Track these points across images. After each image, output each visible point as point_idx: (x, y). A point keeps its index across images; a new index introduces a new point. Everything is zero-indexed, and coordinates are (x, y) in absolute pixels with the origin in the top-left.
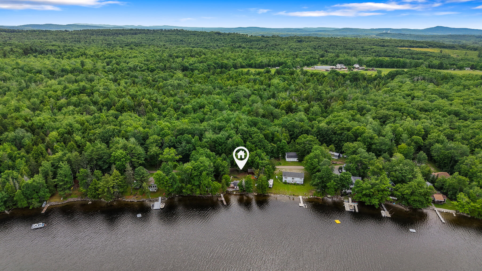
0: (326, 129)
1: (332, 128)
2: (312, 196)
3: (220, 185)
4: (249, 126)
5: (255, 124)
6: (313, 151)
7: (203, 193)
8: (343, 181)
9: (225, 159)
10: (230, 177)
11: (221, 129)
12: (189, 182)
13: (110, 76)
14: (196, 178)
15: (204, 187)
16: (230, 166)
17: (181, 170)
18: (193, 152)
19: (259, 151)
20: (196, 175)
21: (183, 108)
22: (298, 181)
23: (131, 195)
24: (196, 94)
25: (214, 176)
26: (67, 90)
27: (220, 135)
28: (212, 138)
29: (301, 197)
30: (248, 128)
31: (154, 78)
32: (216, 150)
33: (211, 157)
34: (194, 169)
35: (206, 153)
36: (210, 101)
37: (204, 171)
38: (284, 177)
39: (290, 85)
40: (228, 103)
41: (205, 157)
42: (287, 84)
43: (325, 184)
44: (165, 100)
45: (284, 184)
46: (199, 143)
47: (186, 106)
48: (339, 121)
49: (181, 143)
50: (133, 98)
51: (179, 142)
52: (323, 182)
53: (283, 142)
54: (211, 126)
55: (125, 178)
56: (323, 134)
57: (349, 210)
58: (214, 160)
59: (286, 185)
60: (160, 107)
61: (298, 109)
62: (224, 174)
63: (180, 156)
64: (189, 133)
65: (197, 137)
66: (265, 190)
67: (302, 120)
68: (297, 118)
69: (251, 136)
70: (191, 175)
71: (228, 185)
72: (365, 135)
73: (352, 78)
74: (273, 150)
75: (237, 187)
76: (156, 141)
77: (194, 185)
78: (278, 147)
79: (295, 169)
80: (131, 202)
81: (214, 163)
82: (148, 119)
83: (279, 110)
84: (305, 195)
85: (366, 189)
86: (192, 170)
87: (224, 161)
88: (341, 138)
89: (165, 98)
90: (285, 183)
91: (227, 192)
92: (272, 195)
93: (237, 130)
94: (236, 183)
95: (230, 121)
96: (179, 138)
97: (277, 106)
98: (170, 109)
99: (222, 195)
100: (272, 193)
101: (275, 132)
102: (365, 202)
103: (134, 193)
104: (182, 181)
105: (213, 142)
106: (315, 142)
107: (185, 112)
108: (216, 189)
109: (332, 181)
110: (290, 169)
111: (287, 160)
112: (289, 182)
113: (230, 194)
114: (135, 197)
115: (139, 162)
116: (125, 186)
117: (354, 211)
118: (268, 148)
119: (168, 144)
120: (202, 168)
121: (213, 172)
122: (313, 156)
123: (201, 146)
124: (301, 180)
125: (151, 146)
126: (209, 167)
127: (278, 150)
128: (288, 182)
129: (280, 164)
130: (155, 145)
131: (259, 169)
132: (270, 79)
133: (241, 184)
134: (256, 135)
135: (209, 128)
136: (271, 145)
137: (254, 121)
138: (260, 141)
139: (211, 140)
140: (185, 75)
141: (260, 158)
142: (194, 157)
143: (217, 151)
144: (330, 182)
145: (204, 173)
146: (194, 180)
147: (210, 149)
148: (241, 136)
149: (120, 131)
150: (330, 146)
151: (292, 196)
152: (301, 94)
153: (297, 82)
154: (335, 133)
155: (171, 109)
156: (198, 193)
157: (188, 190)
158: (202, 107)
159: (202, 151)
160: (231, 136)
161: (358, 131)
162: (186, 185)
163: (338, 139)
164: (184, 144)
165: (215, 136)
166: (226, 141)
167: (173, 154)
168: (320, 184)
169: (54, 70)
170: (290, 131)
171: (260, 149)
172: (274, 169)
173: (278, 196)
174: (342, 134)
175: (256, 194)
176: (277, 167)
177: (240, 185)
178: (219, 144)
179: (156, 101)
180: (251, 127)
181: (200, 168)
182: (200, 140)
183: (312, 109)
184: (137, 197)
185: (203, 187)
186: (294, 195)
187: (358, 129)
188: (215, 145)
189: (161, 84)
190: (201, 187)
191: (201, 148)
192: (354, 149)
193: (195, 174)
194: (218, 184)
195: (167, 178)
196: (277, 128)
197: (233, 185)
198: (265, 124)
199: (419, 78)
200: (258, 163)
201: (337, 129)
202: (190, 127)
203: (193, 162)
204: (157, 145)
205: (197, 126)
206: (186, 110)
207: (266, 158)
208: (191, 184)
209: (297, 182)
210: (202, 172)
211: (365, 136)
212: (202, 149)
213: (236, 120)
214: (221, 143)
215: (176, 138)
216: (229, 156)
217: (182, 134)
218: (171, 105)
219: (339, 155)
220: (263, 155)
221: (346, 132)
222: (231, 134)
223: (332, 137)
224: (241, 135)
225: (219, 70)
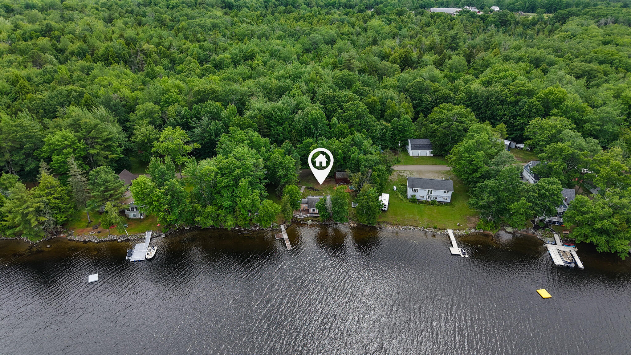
0: (485, 94)
1: (497, 92)
2: (473, 230)
3: (278, 207)
4: (337, 88)
5: (347, 84)
6: (472, 136)
7: (241, 223)
8: (544, 198)
9: (289, 152)
10: (300, 188)
11: (281, 92)
12: (212, 200)
13: (101, 14)
14: (225, 193)
15: (243, 211)
16: (300, 167)
17: (193, 174)
18: (224, 137)
19: (358, 136)
20: (226, 186)
21: (214, 60)
22: (440, 197)
23: (87, 226)
24: (241, 38)
25: (266, 186)
26: (19, 31)
27: (279, 104)
28: (264, 109)
29: (450, 232)
30: (334, 91)
31: (174, 16)
32: (271, 133)
33: (260, 147)
34: (222, 172)
35: (251, 140)
36: (263, 47)
37: (244, 177)
38: (409, 190)
39: (400, 29)
40: (296, 53)
41: (246, 148)
42: (395, 27)
43: (504, 205)
44: (184, 47)
45: (410, 204)
46: (236, 119)
47: (220, 55)
48: (510, 79)
49: (199, 119)
50: (128, 44)
51: (196, 117)
52: (499, 201)
53: (405, 119)
54: (263, 86)
55: (69, 193)
56: (478, 104)
57: (562, 263)
58: (266, 155)
59: (416, 205)
60: (174, 58)
61: (422, 61)
62: (289, 183)
63: (197, 145)
64: (216, 98)
65: (232, 107)
66: (374, 218)
67: (434, 79)
68: (425, 75)
69: (341, 107)
70: (215, 186)
71: (295, 205)
72: (567, 103)
73: (497, 21)
74: (383, 135)
75: (314, 210)
76: (150, 114)
77: (221, 207)
78: (394, 128)
79: (429, 172)
80: (85, 242)
81: (266, 160)
82: (147, 75)
83: (389, 64)
84: (458, 228)
85: (602, 218)
86: (217, 174)
87: (288, 157)
88: (516, 111)
89: (184, 44)
90: (413, 200)
91: (294, 220)
92: (388, 226)
93: (314, 96)
94: (313, 201)
95: (300, 78)
96: (195, 109)
97: (384, 57)
98: (190, 60)
99: (283, 227)
100: (388, 223)
101: (387, 99)
102: (597, 246)
103: (94, 221)
104: (197, 197)
105: (266, 117)
106: (470, 118)
107: (218, 66)
108: (270, 216)
109: (523, 200)
110: (420, 172)
111: (411, 153)
112: (422, 198)
113: (301, 223)
114: (95, 232)
115: (110, 157)
116: (70, 208)
117: (573, 265)
118: (376, 130)
119: (175, 120)
120: (238, 171)
121: (265, 179)
122: (474, 145)
123: (240, 126)
124: (446, 195)
125: (138, 123)
126: (254, 169)
127: (393, 134)
128: (418, 197)
129: (398, 162)
130: (145, 121)
131: (360, 173)
132: (365, 22)
133: (323, 205)
134: (352, 104)
135: (258, 90)
136: (381, 124)
137: (346, 79)
138: (360, 116)
139: (262, 112)
140: (226, 14)
141: (360, 150)
142: (224, 146)
143: (273, 136)
144: (518, 201)
145: (244, 182)
146: (222, 196)
147: (259, 132)
148: (321, 106)
149: (81, 95)
150: (498, 127)
151: (432, 230)
152: (420, 41)
153: (409, 25)
154: (502, 102)
155: (192, 60)
156: (230, 224)
157: (208, 217)
158: (249, 57)
159: (241, 134)
160: (301, 106)
161: (551, 97)
162: (204, 206)
163: (510, 113)
164: (205, 120)
165: (268, 106)
166: (291, 116)
167: (179, 141)
168: (493, 206)
169: (13, 6)
170: (413, 99)
171: (358, 131)
172: (390, 171)
173: (402, 229)
174: (518, 103)
175: (355, 225)
176: (395, 167)
177: (320, 207)
178: (278, 123)
179: (169, 48)
180: (341, 88)
181: (234, 171)
182: (240, 112)
183: (450, 62)
184: (99, 232)
185: (240, 211)
186: (435, 228)
187: (550, 93)
188: (268, 124)
189: (183, 23)
190: (237, 213)
191: (239, 129)
192: (554, 131)
193: (223, 184)
194: (275, 204)
195: (158, 192)
196: (391, 92)
197: (305, 206)
198: (367, 84)
199: (609, 20)
200: (358, 160)
201: (506, 94)
202: (220, 89)
203: (220, 156)
204: (151, 123)
205: (235, 86)
206: (221, 63)
207: (373, 151)
208: (216, 205)
209: (439, 199)
210: (240, 179)
211: (567, 106)
212: (241, 131)
213: (311, 75)
214: (282, 119)
215: (191, 109)
216: (298, 146)
217: (202, 100)
218: (194, 53)
219: (510, 143)
220: (367, 143)
221: (525, 99)
222: (301, 102)
223: (497, 110)
224: (321, 104)
225: (282, 8)
